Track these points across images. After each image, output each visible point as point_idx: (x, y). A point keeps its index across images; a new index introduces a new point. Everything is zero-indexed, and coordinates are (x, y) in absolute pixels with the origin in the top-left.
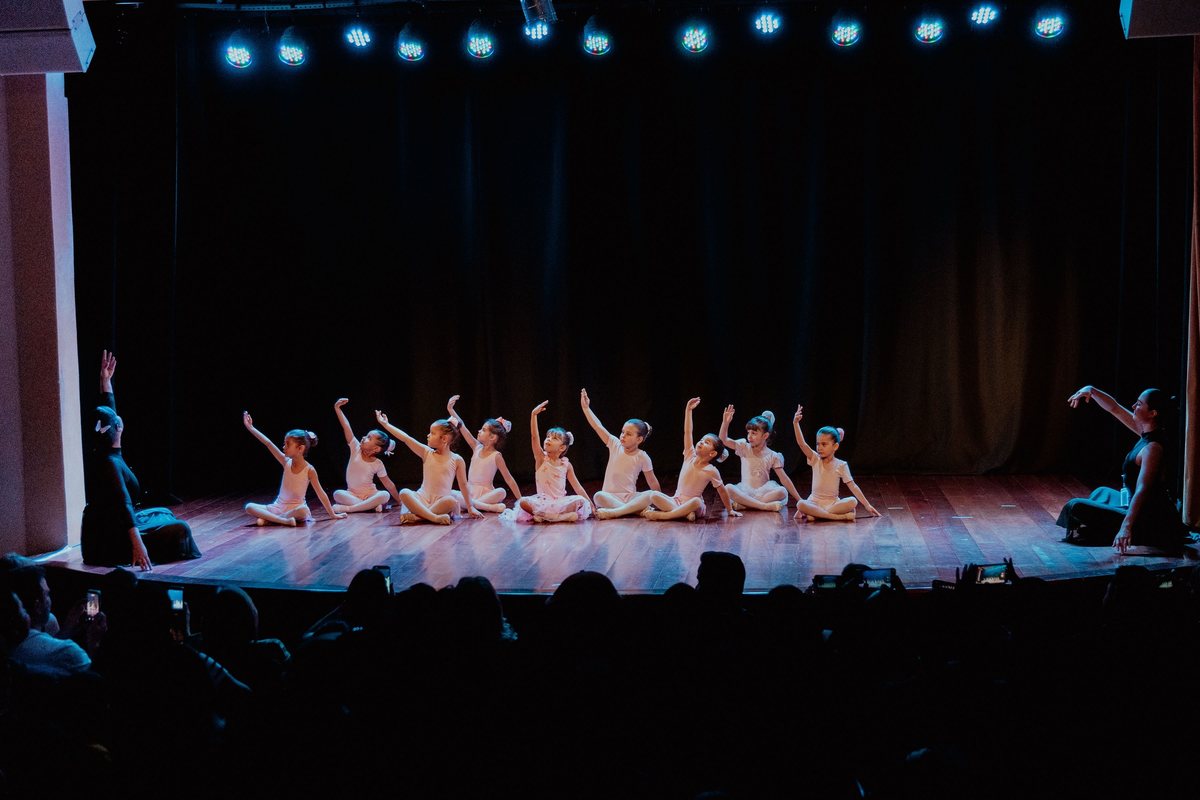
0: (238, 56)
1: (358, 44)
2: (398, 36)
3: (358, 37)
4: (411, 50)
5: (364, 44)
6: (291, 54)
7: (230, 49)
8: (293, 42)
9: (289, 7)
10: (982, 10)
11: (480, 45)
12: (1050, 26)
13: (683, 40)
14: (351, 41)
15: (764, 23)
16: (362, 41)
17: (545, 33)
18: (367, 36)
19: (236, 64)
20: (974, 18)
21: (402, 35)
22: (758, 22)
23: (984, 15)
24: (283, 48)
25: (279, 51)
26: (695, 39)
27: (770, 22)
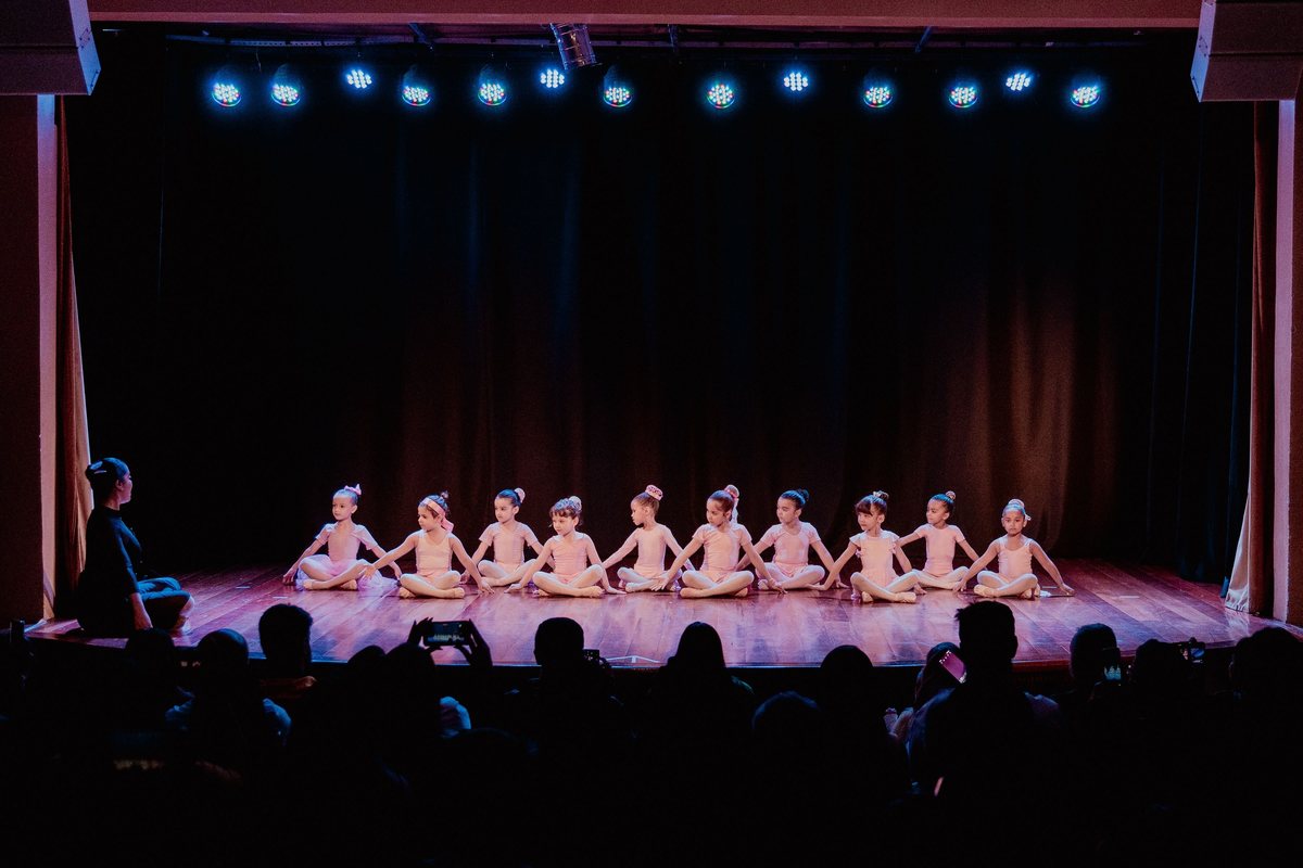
0: (226, 93)
1: (358, 86)
2: (402, 78)
3: (359, 79)
4: (416, 94)
5: (364, 86)
6: (285, 93)
7: (217, 86)
8: (288, 81)
9: (283, 44)
10: (1017, 76)
11: (492, 92)
12: (1086, 95)
13: (709, 95)
14: (351, 82)
15: (793, 80)
16: (363, 82)
17: (562, 82)
18: (368, 77)
19: (222, 102)
20: (1008, 84)
21: (407, 77)
22: (786, 80)
23: (1019, 81)
24: (276, 86)
25: (272, 89)
26: (721, 94)
27: (799, 80)
